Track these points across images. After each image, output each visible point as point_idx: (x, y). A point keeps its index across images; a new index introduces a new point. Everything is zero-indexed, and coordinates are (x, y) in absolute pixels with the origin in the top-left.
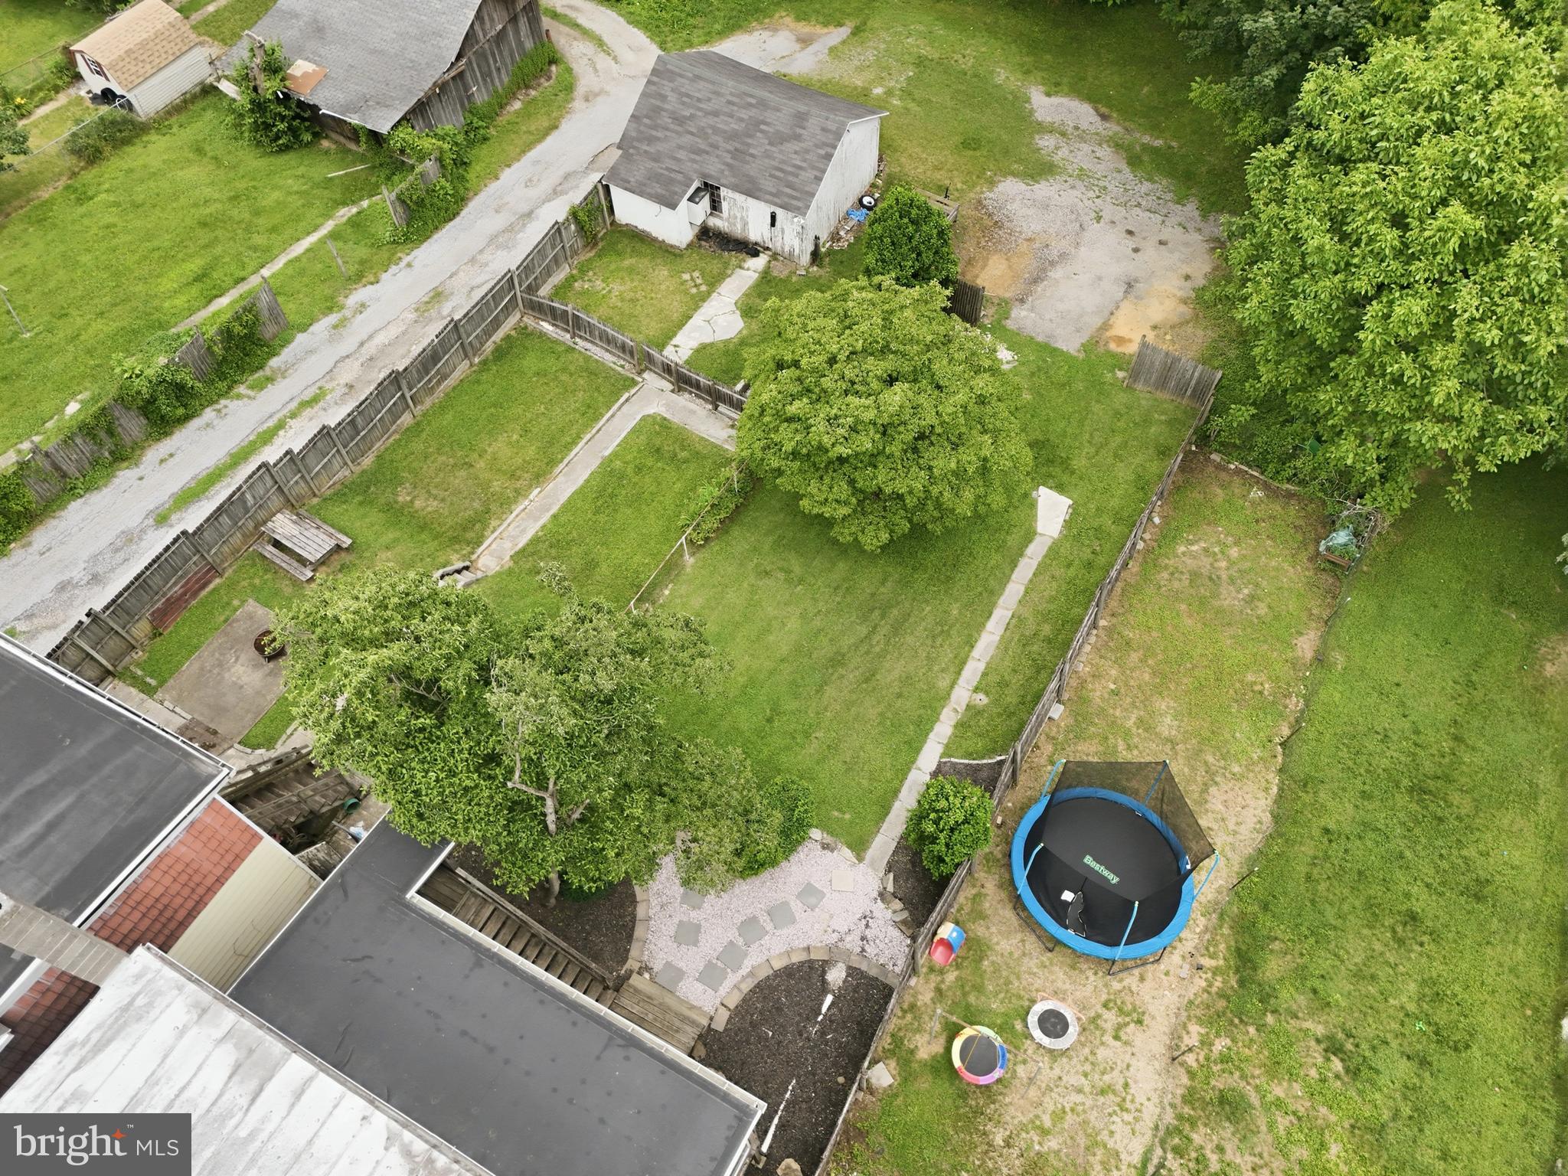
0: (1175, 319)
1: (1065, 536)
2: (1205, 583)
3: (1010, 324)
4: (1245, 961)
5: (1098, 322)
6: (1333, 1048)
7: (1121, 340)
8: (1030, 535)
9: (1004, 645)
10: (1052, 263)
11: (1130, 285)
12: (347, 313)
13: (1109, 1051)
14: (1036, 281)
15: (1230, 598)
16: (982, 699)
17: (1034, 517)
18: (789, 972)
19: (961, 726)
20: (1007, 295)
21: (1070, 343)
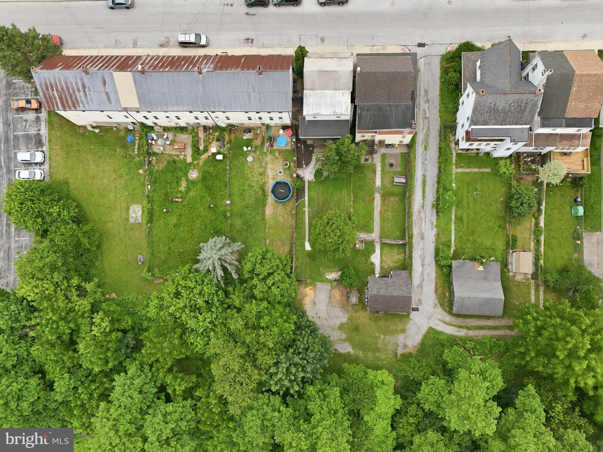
0: (304, 299)
1: (304, 243)
2: (283, 244)
3: (330, 284)
4: (264, 192)
5: (317, 292)
6: (253, 187)
7: (311, 289)
8: (309, 241)
9: (305, 220)
10: (329, 303)
11: (314, 303)
12: (433, 227)
13: (274, 173)
14: (330, 297)
15: (279, 243)
16: (304, 210)
17: (310, 244)
18: (309, 163)
19: (305, 204)
20: (333, 291)
21: (319, 284)
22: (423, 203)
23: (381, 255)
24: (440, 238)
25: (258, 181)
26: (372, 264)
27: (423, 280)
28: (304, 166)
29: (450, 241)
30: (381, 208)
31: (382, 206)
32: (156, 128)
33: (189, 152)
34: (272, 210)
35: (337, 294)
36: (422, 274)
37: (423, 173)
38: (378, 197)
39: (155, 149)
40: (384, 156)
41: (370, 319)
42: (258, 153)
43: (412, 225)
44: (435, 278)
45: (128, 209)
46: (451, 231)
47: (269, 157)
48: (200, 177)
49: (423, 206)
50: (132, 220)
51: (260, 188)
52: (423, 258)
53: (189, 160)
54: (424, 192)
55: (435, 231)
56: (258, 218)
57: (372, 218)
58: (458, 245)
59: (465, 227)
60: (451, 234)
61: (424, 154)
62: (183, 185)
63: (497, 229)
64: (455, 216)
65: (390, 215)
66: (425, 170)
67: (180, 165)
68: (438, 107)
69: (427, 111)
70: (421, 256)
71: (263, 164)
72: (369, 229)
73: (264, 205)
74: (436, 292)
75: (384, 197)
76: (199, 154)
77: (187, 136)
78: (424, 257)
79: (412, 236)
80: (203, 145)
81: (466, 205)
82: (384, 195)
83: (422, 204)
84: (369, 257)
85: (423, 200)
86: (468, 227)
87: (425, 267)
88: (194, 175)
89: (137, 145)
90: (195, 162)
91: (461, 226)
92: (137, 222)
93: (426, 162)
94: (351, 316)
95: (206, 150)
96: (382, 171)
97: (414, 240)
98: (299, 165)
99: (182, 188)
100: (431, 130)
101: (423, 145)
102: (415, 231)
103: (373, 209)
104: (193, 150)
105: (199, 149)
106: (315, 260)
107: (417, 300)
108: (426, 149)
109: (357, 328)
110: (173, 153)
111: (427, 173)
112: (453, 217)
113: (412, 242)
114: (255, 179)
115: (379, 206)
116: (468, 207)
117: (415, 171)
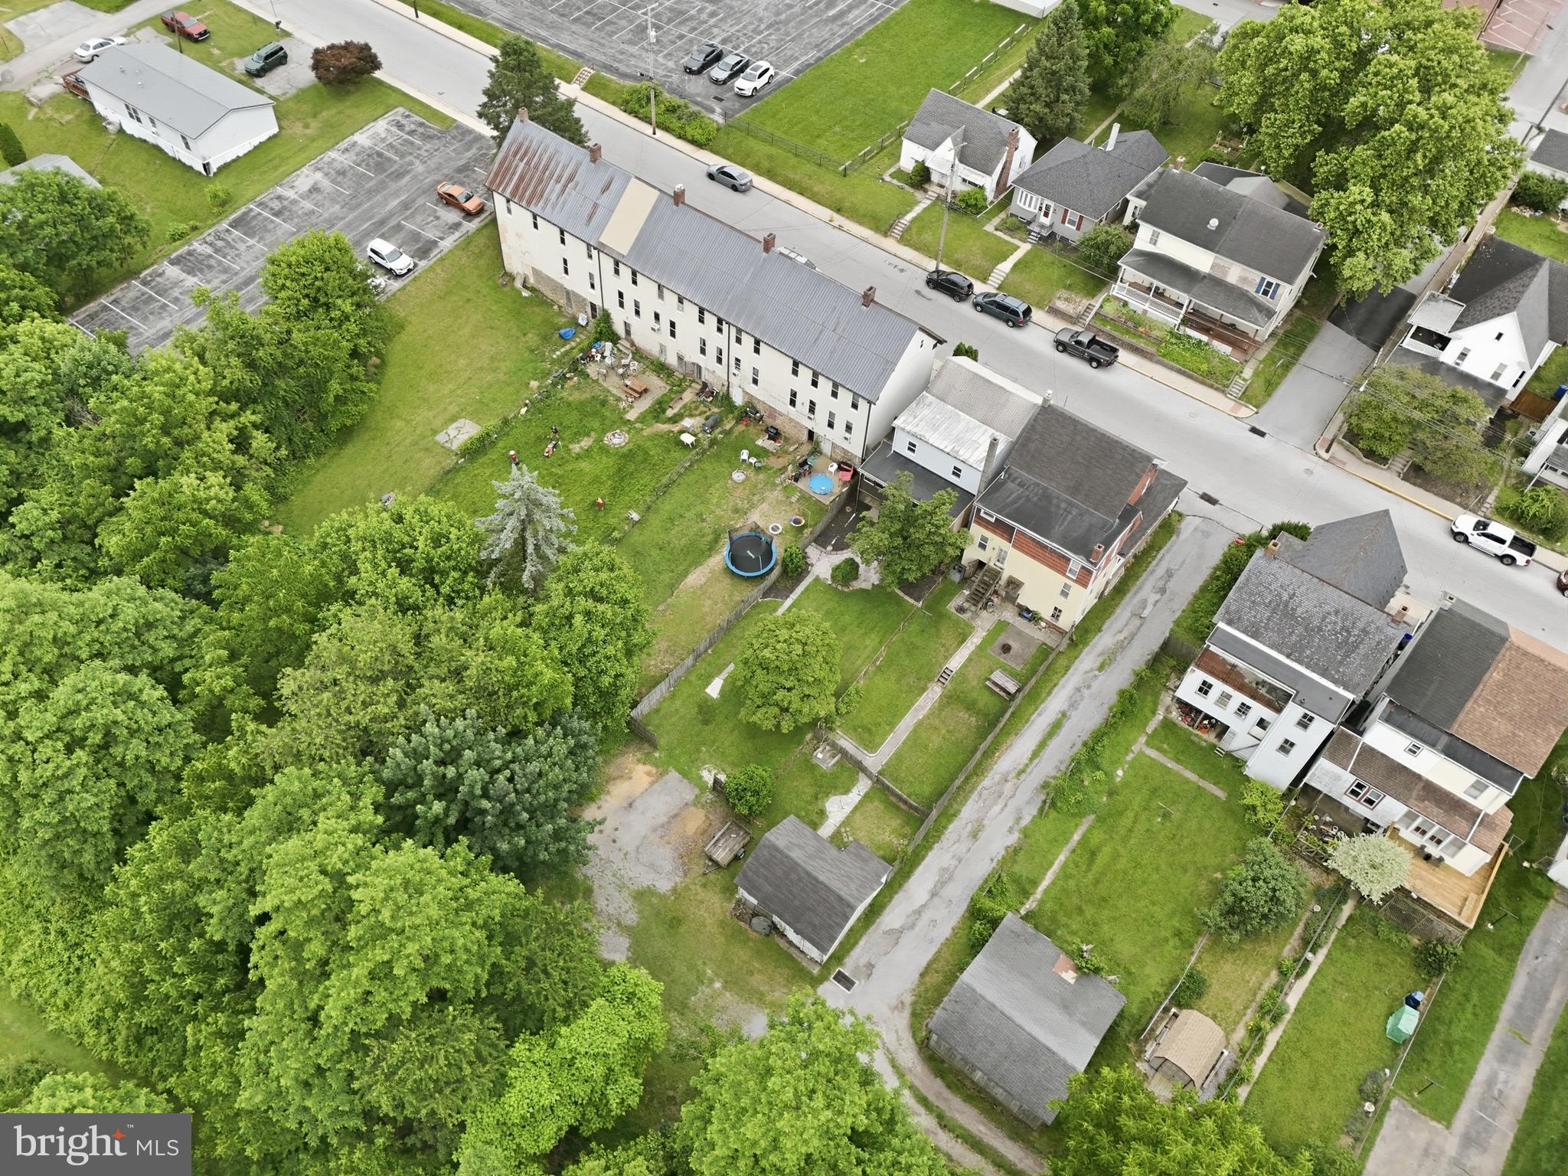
1: (714, 678)
3: (697, 791)
5: (656, 786)
7: (649, 774)
8: (727, 679)
12: (1017, 828)
13: (762, 523)
14: (675, 816)
18: (842, 549)
20: (692, 808)
21: (673, 775)
22: (1027, 765)
23: (856, 808)
24: (1015, 861)
25: (721, 517)
26: (822, 814)
27: (913, 926)
28: (830, 548)
29: (1035, 883)
30: (927, 717)
31: (931, 714)
32: (624, 343)
33: (644, 404)
34: (704, 580)
35: (696, 820)
36: (919, 912)
37: (1065, 707)
38: (934, 693)
39: (592, 370)
40: (1002, 626)
41: (722, 924)
42: (761, 476)
43: (971, 792)
44: (942, 940)
45: (454, 419)
46: (1052, 863)
47: (777, 494)
48: (625, 450)
49: (1023, 771)
50: (441, 438)
51: (715, 531)
52: (946, 877)
53: (632, 415)
54: (1042, 745)
55: (1013, 838)
56: (666, 578)
57: (892, 725)
58: (1049, 906)
59: (1091, 875)
60: (1047, 870)
61: (1091, 675)
62: (583, 444)
63: (1167, 934)
64: (1084, 836)
65: (935, 741)
66: (1073, 705)
67: (608, 414)
68: (1178, 614)
69: (1149, 607)
70: (944, 870)
71: (756, 498)
72: (870, 738)
73: (696, 563)
74: (922, 975)
75: (950, 699)
76: (657, 419)
77: (662, 384)
78: (950, 878)
79: (955, 815)
80: (675, 411)
81: (1122, 832)
82: (950, 697)
83: (1021, 767)
84: (827, 795)
85: (1031, 760)
86: (1097, 882)
87: (936, 900)
88: (617, 440)
89: (568, 347)
90: (638, 425)
91: (1084, 868)
92: (448, 445)
93: (1086, 692)
94: (687, 888)
95: (675, 420)
96: (980, 648)
97: (951, 827)
98: (821, 540)
99: (576, 448)
100: (1136, 642)
101: (1101, 659)
102: (969, 811)
103: (908, 708)
104: (653, 406)
105: (664, 411)
106: (706, 722)
107: (863, 961)
108: (1101, 668)
109: (674, 923)
110: (615, 391)
111: (1074, 716)
112: (1076, 837)
113: (945, 828)
114: (718, 512)
115: (925, 712)
116: (1125, 840)
117: (1049, 693)
